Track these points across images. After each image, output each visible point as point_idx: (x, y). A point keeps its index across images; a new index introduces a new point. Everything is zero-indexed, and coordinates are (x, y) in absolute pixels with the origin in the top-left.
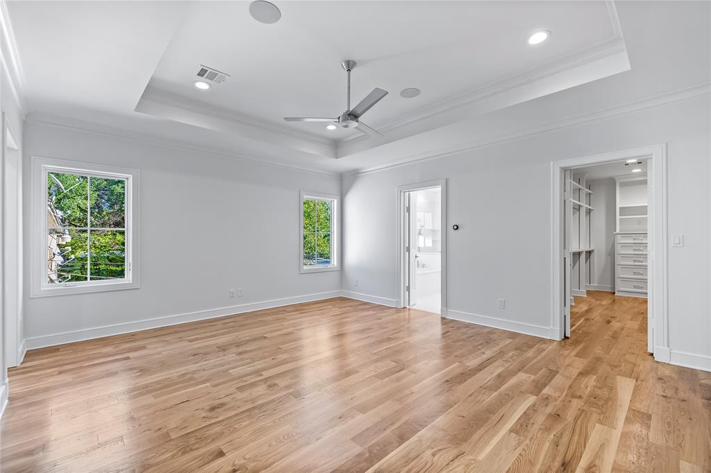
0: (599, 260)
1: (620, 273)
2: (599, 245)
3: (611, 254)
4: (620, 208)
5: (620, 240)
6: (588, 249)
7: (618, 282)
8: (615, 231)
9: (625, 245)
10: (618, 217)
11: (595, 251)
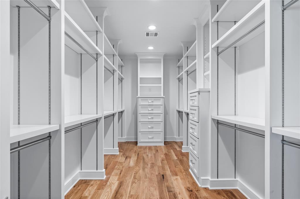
0: (127, 118)
1: (141, 128)
2: (127, 107)
3: (135, 113)
4: (140, 78)
5: (141, 102)
6: (120, 110)
7: (139, 134)
8: (138, 95)
9: (144, 106)
10: (139, 85)
11: (125, 111)
